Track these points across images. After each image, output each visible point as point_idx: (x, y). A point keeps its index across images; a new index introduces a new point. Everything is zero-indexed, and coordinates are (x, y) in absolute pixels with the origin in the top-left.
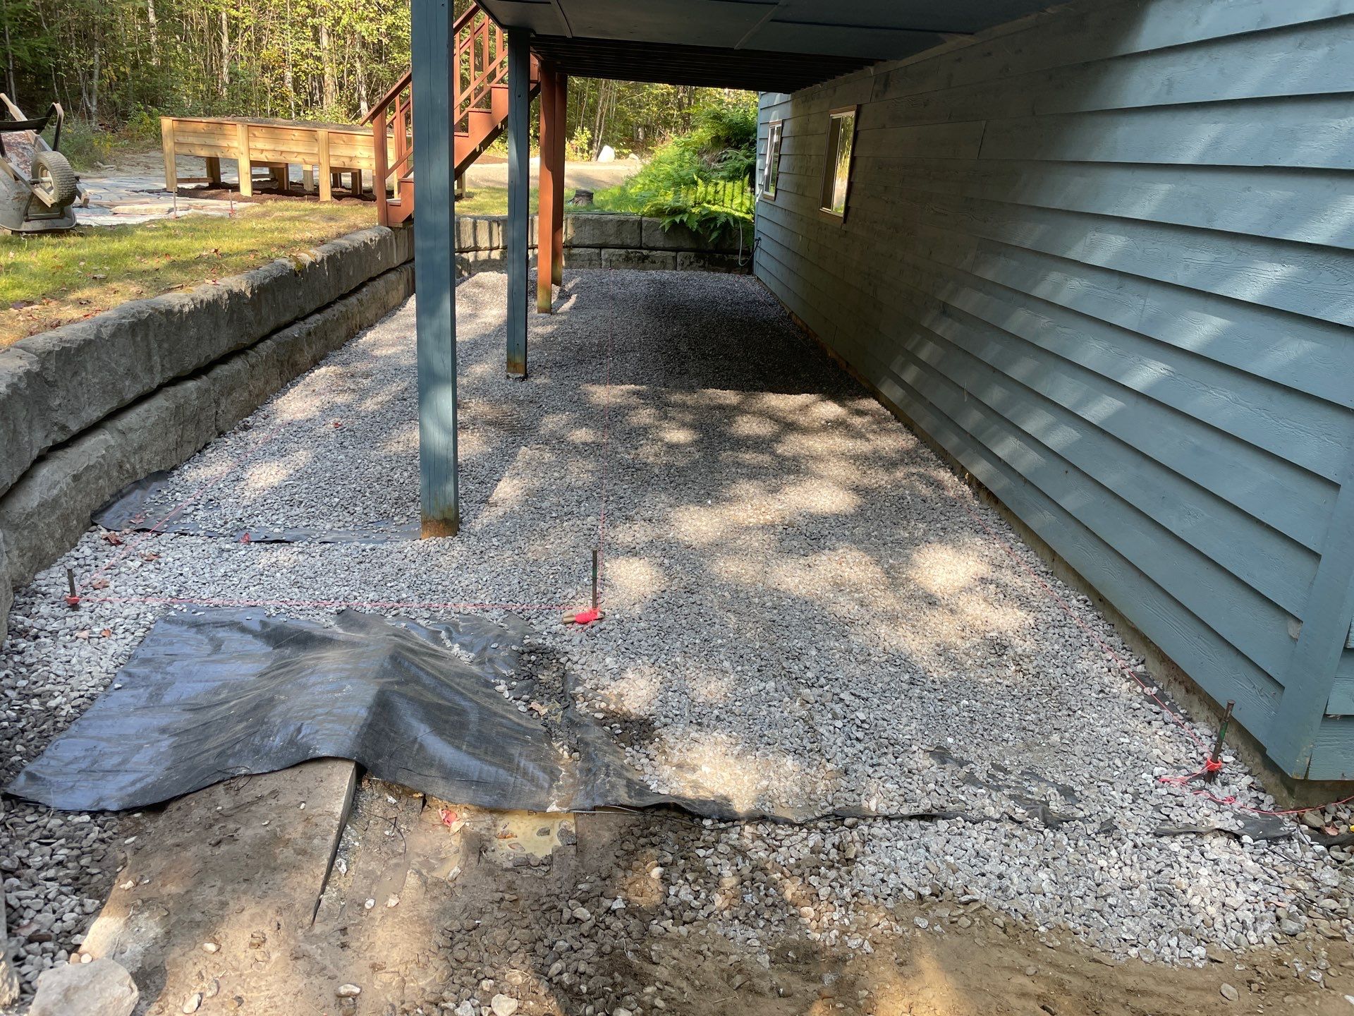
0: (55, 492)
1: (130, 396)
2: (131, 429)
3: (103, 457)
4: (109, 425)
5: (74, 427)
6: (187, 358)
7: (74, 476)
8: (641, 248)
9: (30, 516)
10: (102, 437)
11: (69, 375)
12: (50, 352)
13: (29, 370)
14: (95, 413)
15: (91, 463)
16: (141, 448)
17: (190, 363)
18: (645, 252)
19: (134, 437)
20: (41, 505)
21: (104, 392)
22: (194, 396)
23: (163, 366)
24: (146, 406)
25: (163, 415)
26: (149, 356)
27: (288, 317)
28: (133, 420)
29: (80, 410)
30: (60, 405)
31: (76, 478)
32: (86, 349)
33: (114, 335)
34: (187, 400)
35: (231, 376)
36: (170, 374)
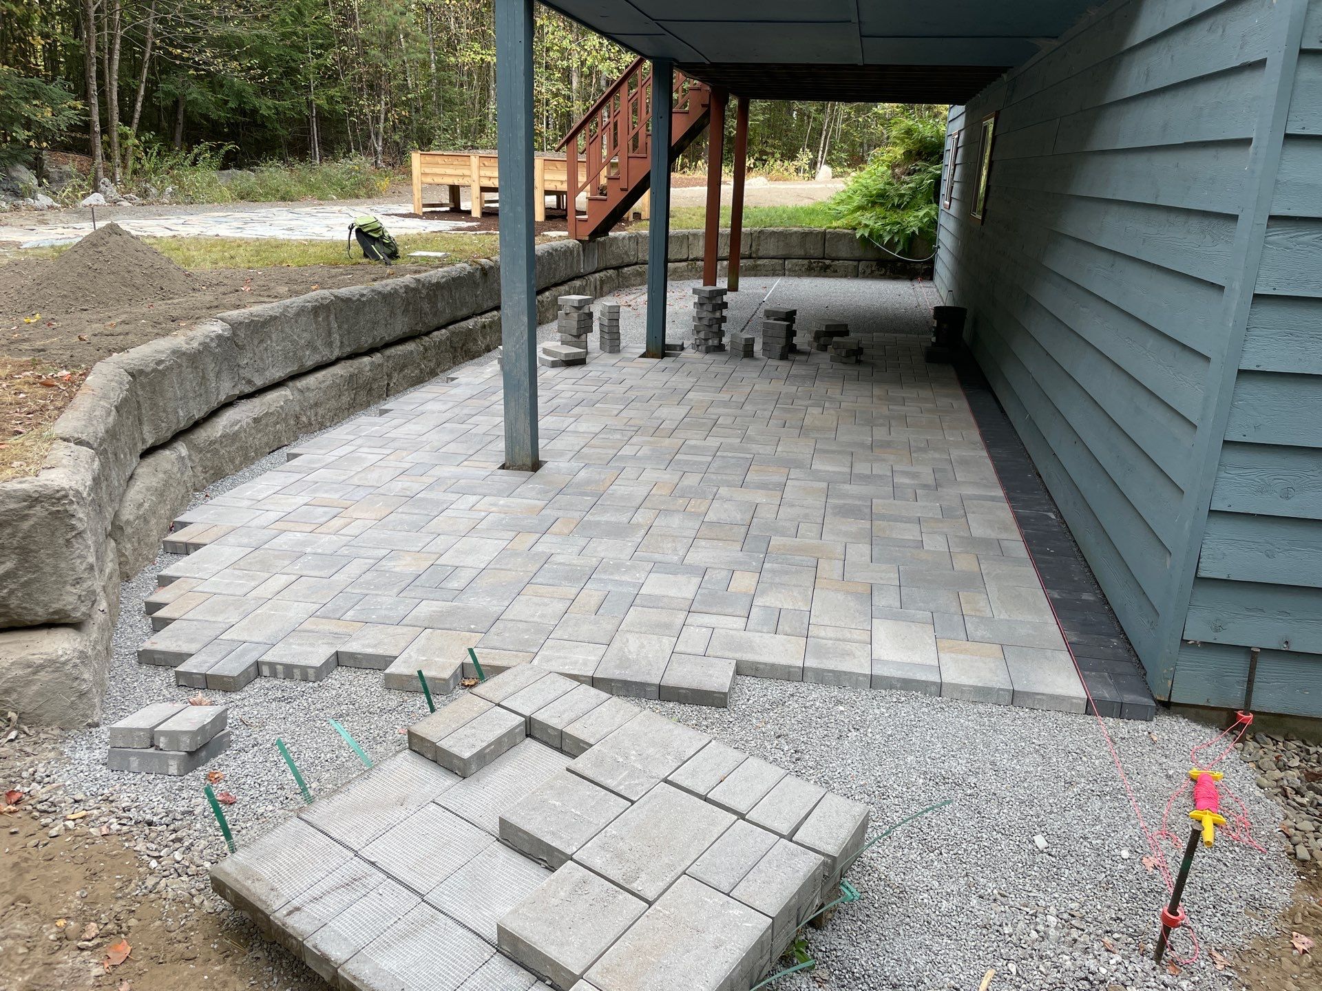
0: (236, 428)
1: (309, 363)
2: (308, 389)
3: (281, 407)
4: (291, 384)
5: (259, 382)
6: (363, 338)
7: (255, 419)
8: (824, 258)
9: (212, 443)
10: (283, 393)
11: (256, 342)
12: (241, 323)
13: (220, 334)
14: (278, 373)
15: (270, 411)
16: (316, 404)
17: (366, 341)
18: (828, 262)
19: (311, 395)
20: (223, 436)
21: (286, 358)
22: (368, 368)
23: (342, 343)
24: (323, 373)
25: (338, 381)
26: (330, 334)
27: (465, 312)
28: (311, 382)
29: (264, 370)
30: (247, 364)
31: (256, 420)
32: (272, 323)
33: (298, 314)
34: (361, 371)
35: (404, 356)
36: (348, 350)
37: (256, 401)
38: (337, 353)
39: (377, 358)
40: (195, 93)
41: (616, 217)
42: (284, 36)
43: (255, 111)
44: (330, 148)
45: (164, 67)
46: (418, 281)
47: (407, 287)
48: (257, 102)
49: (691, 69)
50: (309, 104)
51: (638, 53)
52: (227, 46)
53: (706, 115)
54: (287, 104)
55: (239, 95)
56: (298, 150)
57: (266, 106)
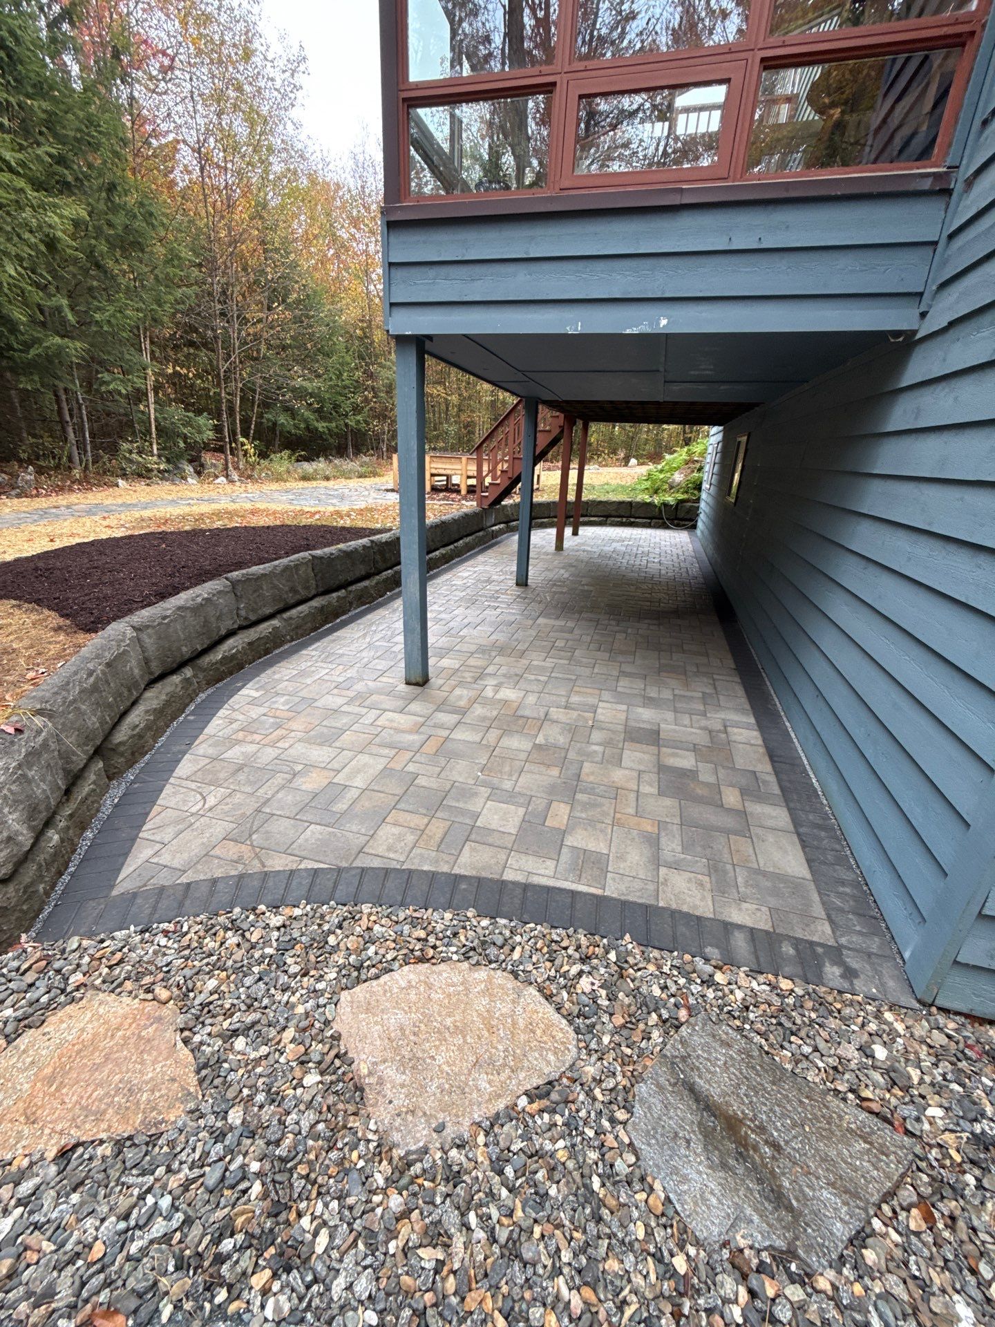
4: (279, 616)
6: (332, 581)
9: (214, 664)
11: (251, 592)
12: (239, 580)
13: (221, 591)
16: (297, 628)
17: (334, 583)
18: (633, 519)
19: (293, 622)
22: (335, 600)
23: (317, 586)
25: (313, 611)
30: (244, 607)
34: (330, 603)
35: (362, 590)
36: (321, 590)
37: (252, 631)
38: (313, 592)
39: (342, 593)
40: (282, 419)
41: (507, 492)
42: (331, 387)
43: (317, 429)
44: (358, 451)
45: (266, 405)
46: (372, 542)
47: (364, 546)
48: (316, 424)
49: (551, 404)
50: (346, 425)
51: (518, 396)
52: (300, 393)
53: (562, 432)
54: (334, 425)
55: (306, 421)
56: (341, 452)
57: (321, 426)
